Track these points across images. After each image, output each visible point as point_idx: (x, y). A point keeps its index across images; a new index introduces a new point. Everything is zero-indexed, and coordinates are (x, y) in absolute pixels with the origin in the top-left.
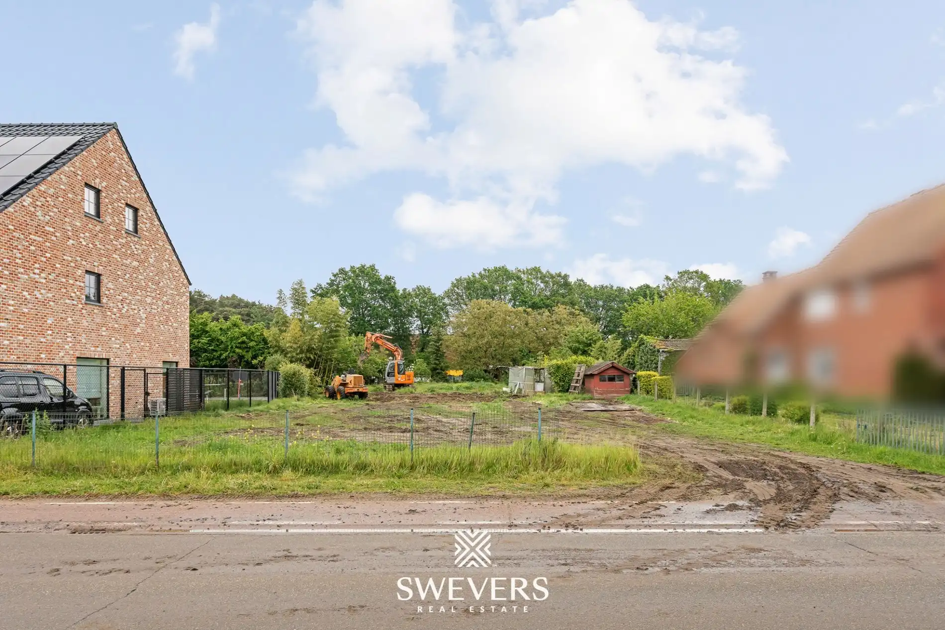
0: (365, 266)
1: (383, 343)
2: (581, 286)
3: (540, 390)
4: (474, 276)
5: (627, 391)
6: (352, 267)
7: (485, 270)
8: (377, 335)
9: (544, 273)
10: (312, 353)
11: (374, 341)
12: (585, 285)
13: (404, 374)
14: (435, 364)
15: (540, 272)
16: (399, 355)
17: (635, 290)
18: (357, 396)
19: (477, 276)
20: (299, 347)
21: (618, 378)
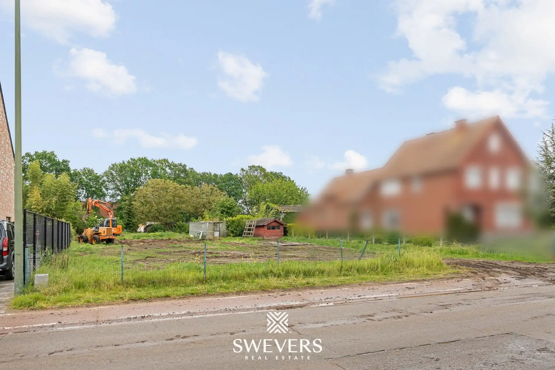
0: (46, 152)
1: (100, 206)
2: (192, 172)
3: (217, 236)
4: (124, 163)
5: (282, 235)
6: (36, 153)
7: (131, 159)
8: (95, 200)
9: (171, 163)
10: (50, 213)
11: (94, 205)
12: (195, 172)
13: (116, 227)
14: (128, 220)
15: (168, 162)
16: (111, 214)
17: (223, 176)
18: (105, 242)
19: (126, 163)
20: (41, 209)
21: (277, 227)
